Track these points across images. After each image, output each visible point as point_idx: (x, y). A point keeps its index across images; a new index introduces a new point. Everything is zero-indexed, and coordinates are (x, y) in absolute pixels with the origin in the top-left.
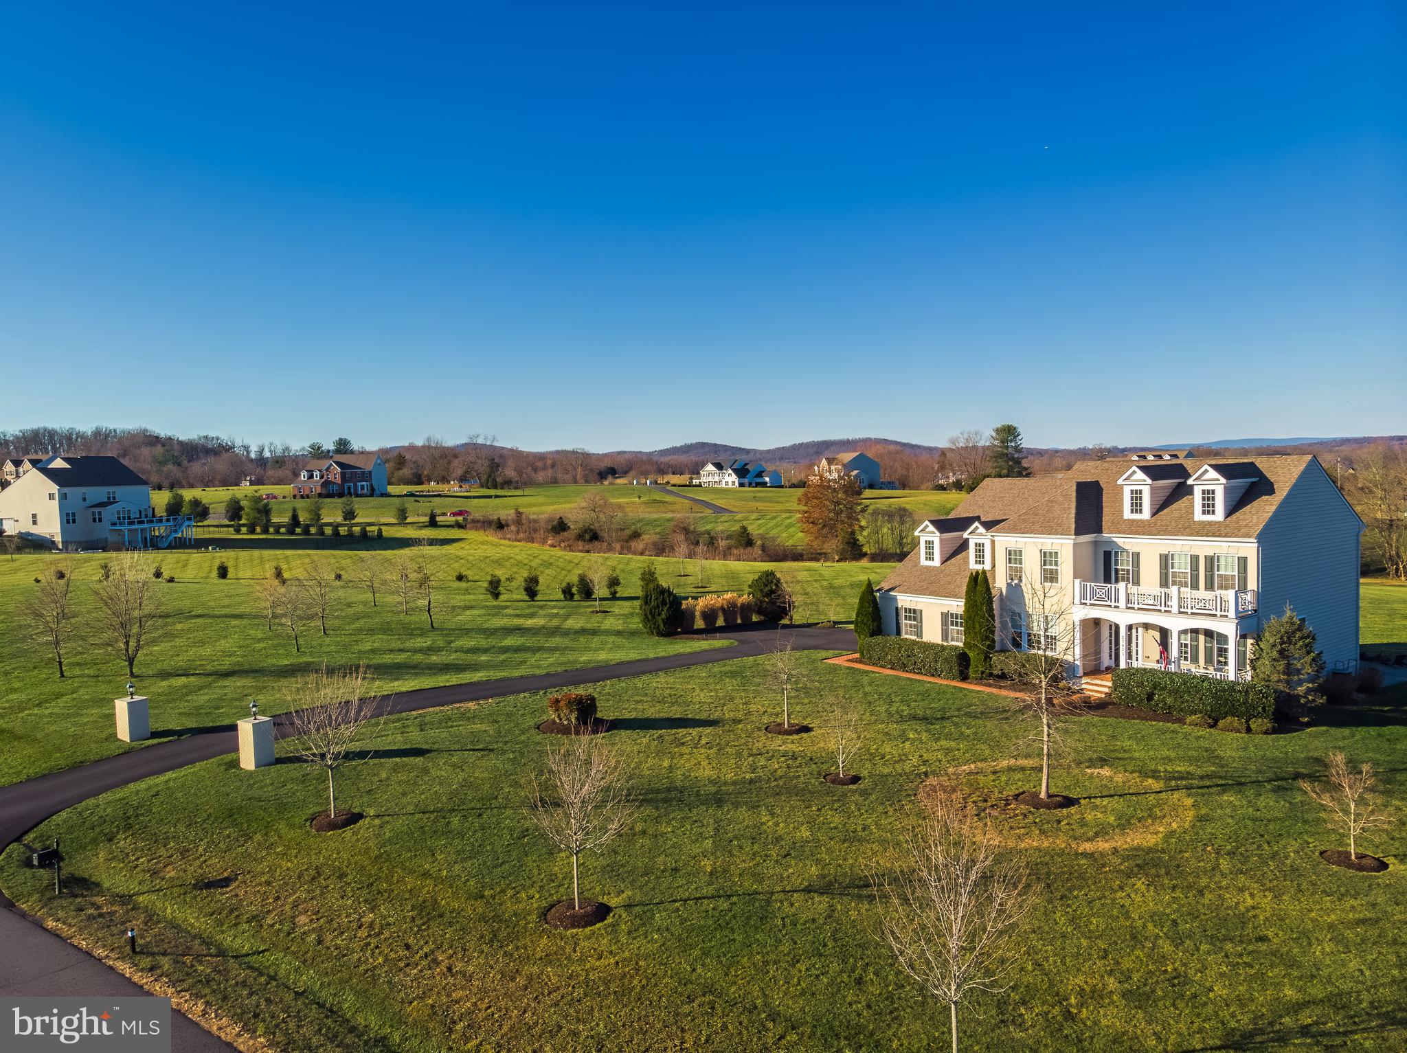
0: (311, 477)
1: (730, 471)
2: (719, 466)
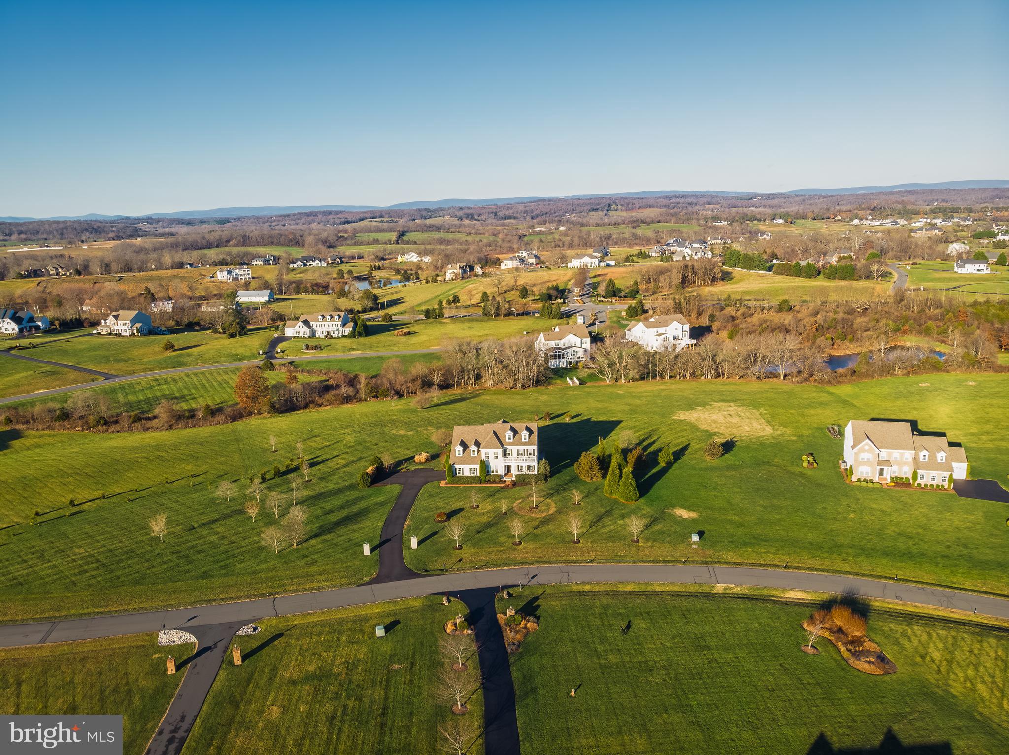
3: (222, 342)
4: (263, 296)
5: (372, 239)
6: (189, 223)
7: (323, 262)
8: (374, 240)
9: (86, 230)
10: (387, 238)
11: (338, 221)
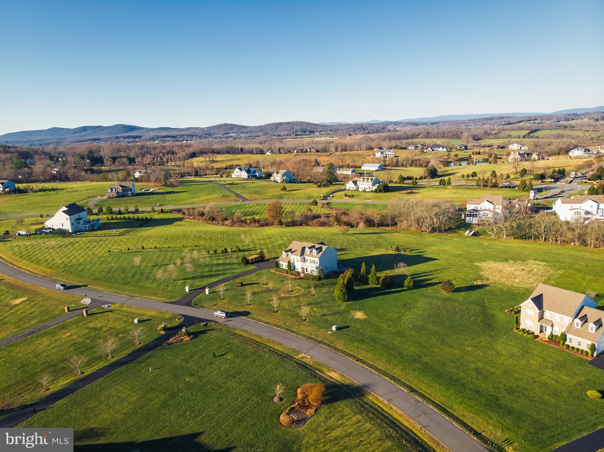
0: (112, 191)
1: (244, 172)
2: (240, 169)
3: (314, 189)
4: (375, 167)
5: (506, 135)
6: (416, 124)
7: (444, 149)
8: (508, 135)
9: (360, 129)
10: (518, 134)
11: (503, 123)
